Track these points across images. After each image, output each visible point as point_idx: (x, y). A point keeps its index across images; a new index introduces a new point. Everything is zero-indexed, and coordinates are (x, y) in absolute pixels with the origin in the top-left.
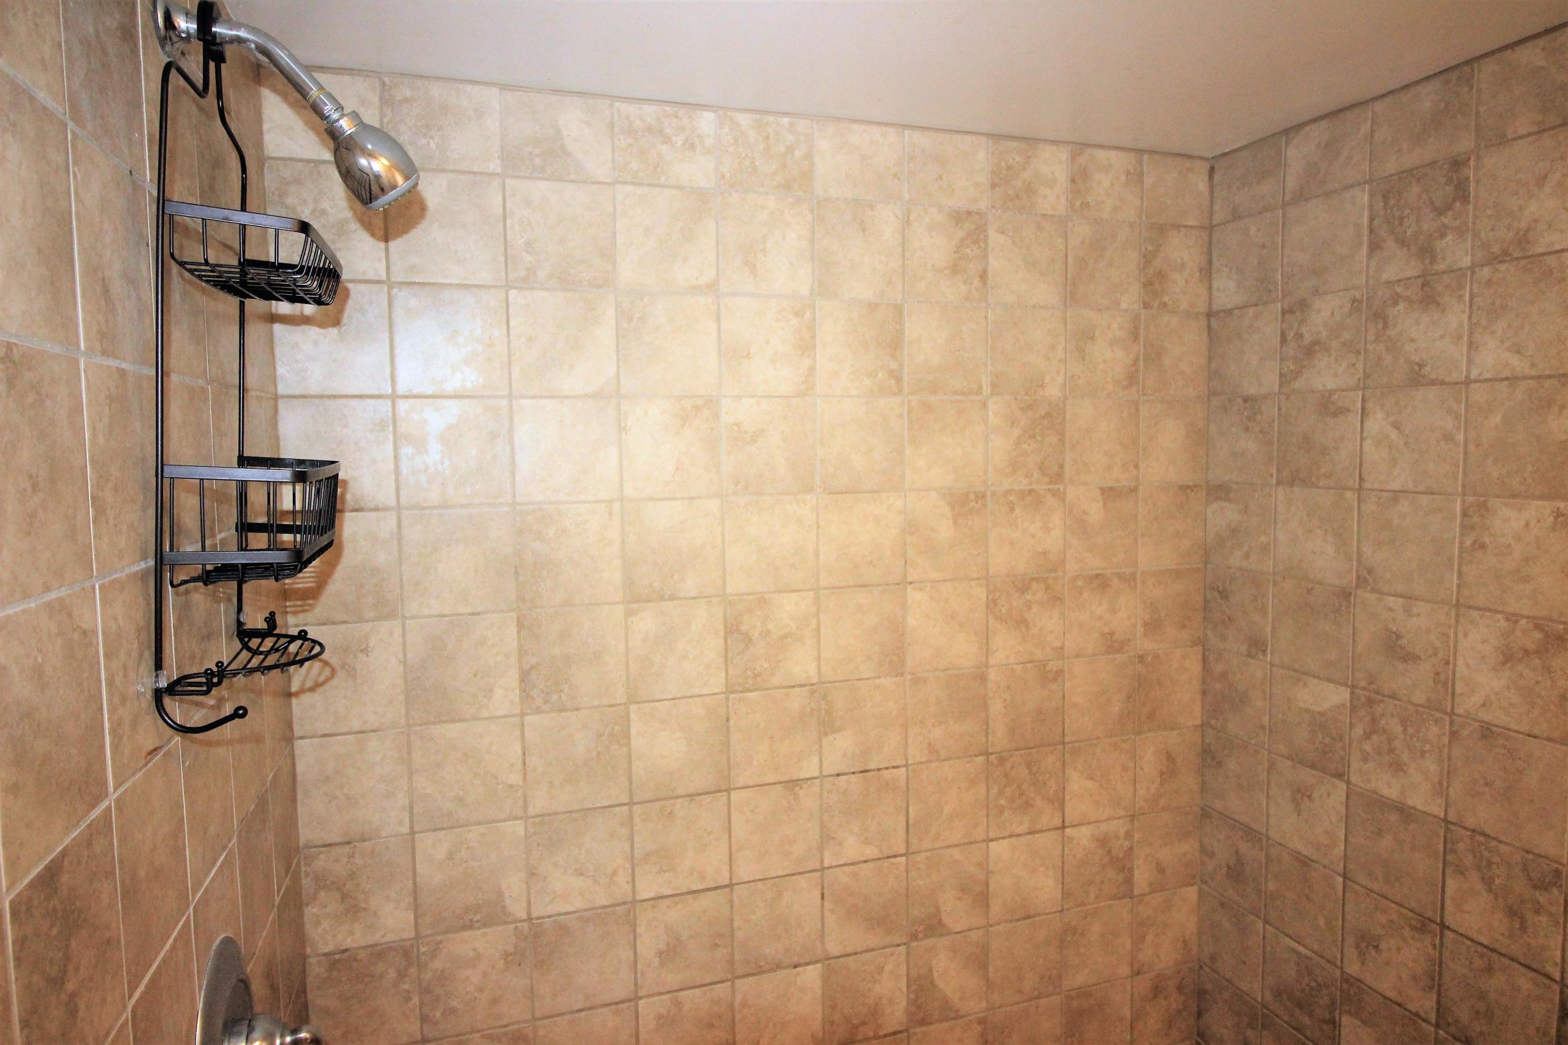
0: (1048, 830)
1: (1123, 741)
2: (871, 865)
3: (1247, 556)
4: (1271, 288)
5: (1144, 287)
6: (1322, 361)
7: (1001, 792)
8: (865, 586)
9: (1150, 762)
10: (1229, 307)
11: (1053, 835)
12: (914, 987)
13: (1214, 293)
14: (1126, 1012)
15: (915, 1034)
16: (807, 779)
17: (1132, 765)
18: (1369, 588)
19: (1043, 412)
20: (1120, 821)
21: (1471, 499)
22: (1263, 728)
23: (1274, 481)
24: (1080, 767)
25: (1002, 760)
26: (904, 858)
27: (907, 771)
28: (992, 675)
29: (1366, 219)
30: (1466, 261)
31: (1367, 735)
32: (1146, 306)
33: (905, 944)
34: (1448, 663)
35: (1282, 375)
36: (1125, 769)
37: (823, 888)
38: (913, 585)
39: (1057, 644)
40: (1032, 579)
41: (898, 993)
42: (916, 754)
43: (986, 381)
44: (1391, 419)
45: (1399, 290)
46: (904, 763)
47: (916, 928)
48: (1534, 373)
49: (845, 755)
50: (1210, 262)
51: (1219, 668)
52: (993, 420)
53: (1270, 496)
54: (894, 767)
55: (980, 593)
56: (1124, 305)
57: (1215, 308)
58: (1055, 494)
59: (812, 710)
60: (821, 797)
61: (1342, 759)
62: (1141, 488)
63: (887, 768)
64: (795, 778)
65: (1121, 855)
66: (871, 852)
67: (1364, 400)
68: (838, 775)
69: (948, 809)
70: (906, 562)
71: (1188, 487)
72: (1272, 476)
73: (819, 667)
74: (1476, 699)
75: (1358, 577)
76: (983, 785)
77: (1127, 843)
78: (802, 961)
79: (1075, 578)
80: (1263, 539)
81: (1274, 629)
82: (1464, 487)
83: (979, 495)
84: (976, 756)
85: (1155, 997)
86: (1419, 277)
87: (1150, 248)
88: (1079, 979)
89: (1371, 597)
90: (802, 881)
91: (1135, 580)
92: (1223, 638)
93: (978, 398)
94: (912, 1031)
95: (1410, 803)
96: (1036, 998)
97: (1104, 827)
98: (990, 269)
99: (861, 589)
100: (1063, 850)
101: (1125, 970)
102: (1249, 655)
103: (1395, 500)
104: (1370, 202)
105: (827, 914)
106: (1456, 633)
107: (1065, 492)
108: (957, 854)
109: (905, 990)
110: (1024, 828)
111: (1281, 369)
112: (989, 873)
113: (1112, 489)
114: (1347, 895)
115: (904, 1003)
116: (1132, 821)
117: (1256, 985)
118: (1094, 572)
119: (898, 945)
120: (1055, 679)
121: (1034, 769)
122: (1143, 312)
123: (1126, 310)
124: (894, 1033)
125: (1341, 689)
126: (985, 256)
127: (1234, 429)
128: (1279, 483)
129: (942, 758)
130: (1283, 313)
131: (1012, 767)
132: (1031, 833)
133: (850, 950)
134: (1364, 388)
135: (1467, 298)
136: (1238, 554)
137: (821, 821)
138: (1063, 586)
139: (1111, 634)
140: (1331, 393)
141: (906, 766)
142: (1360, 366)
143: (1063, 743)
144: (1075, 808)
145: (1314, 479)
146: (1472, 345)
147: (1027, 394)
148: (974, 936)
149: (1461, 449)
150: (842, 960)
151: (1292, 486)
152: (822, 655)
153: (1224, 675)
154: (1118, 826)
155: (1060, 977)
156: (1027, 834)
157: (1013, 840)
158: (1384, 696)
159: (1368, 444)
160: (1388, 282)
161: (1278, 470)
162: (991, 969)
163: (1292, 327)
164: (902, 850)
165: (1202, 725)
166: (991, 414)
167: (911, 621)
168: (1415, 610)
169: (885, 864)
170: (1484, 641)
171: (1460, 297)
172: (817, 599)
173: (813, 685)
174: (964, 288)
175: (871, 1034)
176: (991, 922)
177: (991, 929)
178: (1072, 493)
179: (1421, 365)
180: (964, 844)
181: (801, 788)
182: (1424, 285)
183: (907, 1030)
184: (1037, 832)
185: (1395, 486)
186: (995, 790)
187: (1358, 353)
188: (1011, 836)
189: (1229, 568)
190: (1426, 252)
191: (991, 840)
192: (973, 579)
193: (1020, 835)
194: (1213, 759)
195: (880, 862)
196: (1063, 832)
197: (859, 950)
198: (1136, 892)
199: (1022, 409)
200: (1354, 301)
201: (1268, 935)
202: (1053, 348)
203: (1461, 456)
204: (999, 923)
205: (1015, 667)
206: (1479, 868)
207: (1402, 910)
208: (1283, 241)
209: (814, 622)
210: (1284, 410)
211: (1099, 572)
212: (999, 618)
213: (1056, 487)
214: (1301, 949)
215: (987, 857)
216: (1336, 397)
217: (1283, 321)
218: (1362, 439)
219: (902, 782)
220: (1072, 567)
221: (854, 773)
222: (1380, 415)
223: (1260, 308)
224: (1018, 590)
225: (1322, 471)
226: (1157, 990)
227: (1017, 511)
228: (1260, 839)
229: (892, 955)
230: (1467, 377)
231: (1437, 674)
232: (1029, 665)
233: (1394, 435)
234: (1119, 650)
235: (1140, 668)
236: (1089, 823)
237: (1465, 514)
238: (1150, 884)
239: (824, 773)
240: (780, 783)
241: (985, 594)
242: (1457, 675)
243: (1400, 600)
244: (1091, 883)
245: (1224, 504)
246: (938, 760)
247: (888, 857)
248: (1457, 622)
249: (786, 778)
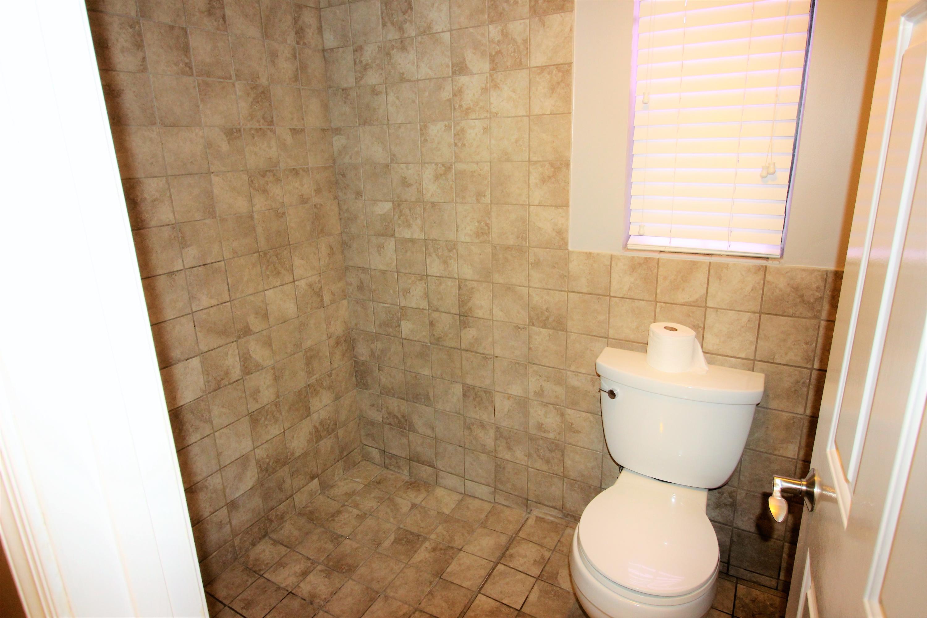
0: (289, 283)
1: (313, 242)
2: (215, 308)
3: (351, 158)
4: (348, 40)
5: (296, 34)
6: (370, 72)
7: (267, 269)
8: (191, 174)
9: (324, 250)
10: (331, 47)
11: (290, 285)
12: (242, 360)
13: (325, 41)
14: (328, 354)
15: (246, 379)
16: (178, 271)
17: (317, 252)
18: (394, 162)
19: (261, 90)
20: (316, 276)
21: (422, 124)
22: (364, 227)
23: (358, 124)
24: (297, 254)
25: (265, 254)
26: (229, 303)
27: (225, 263)
28: (256, 216)
29: (380, 13)
30: (413, 34)
31: (399, 218)
32: (298, 43)
33: (236, 341)
34: (420, 184)
35: (356, 79)
36: (315, 254)
37: (194, 321)
38: (214, 174)
39: (281, 201)
40: (267, 171)
41: (236, 363)
42: (227, 255)
43: (233, 72)
44: (396, 96)
45: (394, 43)
46: (222, 259)
47: (239, 333)
48: (436, 77)
49: (194, 258)
50: (321, 26)
51: (346, 207)
52: (239, 93)
53: (357, 130)
54: (218, 262)
55: (245, 177)
56: (289, 42)
57: (326, 47)
58: (271, 130)
59: (174, 237)
60: (186, 279)
61: (392, 229)
62: (306, 130)
63: (215, 262)
64: (172, 271)
65: (318, 290)
66: (214, 302)
67: (386, 88)
68: (193, 268)
69: (245, 279)
70: (209, 163)
71: (324, 129)
72: (357, 122)
73: (174, 215)
74: (429, 195)
75: (391, 159)
76: (259, 266)
77: (319, 285)
78: (190, 356)
79: (285, 170)
80: (356, 149)
81: (364, 186)
82: (420, 120)
83: (238, 130)
84: (254, 253)
85: (337, 346)
86: (399, 39)
87: (296, 15)
88: (308, 343)
89: (396, 165)
90: (183, 320)
91: (308, 171)
92: (345, 194)
93: (230, 81)
94: (244, 378)
95: (414, 237)
96: (293, 355)
97: (310, 279)
98: (226, 14)
99: (189, 176)
100: (295, 291)
101: (325, 337)
102: (356, 198)
103: (400, 127)
104: (381, 5)
105: (198, 333)
106: (422, 173)
107: (275, 130)
108: (252, 298)
109: (238, 361)
110: (278, 284)
111: (355, 76)
112: (267, 305)
113: (294, 129)
114: (399, 278)
115: (239, 367)
116: (320, 276)
117: (372, 327)
118: (292, 168)
119: (233, 342)
120: (282, 217)
121: (279, 257)
122: (297, 46)
123: (290, 45)
124: (237, 381)
125: (390, 203)
126: (223, 8)
127: (340, 103)
128: (360, 125)
129: (239, 255)
130: (354, 51)
131: (270, 257)
132: (282, 285)
133: (211, 348)
134: (386, 84)
135: (415, 48)
136: (347, 157)
137: (188, 291)
138: (280, 174)
139: (302, 195)
140: (375, 86)
141: (224, 260)
142: (384, 74)
143: (290, 245)
144: (298, 272)
145: (372, 122)
146: (418, 66)
147: (252, 81)
148: (264, 333)
149: (418, 106)
150: (208, 353)
151: (364, 126)
152: (175, 209)
153: (347, 210)
154: (316, 278)
155: (301, 343)
156: (280, 286)
157: (275, 289)
158: (403, 201)
159: (389, 106)
160: (390, 41)
161: (359, 119)
162: (274, 346)
163: (358, 58)
164: (228, 300)
165: (341, 233)
166: (237, 90)
167: (216, 191)
168: (410, 167)
169: (221, 307)
170: (430, 174)
171: (413, 48)
172: (167, 181)
173: (172, 224)
174: (215, 24)
175: (227, 383)
176: (270, 326)
177: (271, 329)
178: (278, 130)
179: (403, 74)
180: (254, 293)
181: (176, 275)
182: (402, 42)
183: (242, 378)
184: (284, 285)
185: (399, 122)
186: (264, 268)
187: (382, 69)
188: (274, 287)
189: (344, 164)
190: (401, 29)
191: (266, 290)
192: (240, 171)
193: (277, 287)
194: (347, 246)
195: (219, 306)
196: (294, 283)
197: (215, 347)
198: (325, 305)
199: (251, 88)
200: (379, 47)
201: (374, 306)
202: (261, 59)
203: (418, 109)
204: (274, 326)
205: (265, 212)
206: (435, 252)
207: (416, 276)
208: (350, 19)
209: (168, 194)
210: (358, 93)
211: (294, 167)
212: (254, 189)
213: (271, 127)
214: (386, 305)
215: (265, 299)
216: (376, 87)
217: (354, 55)
218: (387, 104)
219: (223, 269)
220: (283, 166)
221: (200, 266)
222: (392, 94)
223: (344, 48)
224: (262, 176)
225: (375, 118)
226: (338, 343)
227: (256, 138)
228: (368, 270)
229: (231, 346)
230: (417, 78)
231: (418, 189)
232: (271, 211)
233: (397, 101)
234: (306, 203)
235: (315, 210)
236: (304, 278)
237: (421, 130)
238: (330, 300)
239: (186, 267)
240: (164, 274)
241: (247, 178)
242: (424, 187)
243: (405, 165)
244: (307, 303)
245: (339, 136)
246: (238, 256)
247: (222, 303)
248: (422, 169)
249: (167, 271)
